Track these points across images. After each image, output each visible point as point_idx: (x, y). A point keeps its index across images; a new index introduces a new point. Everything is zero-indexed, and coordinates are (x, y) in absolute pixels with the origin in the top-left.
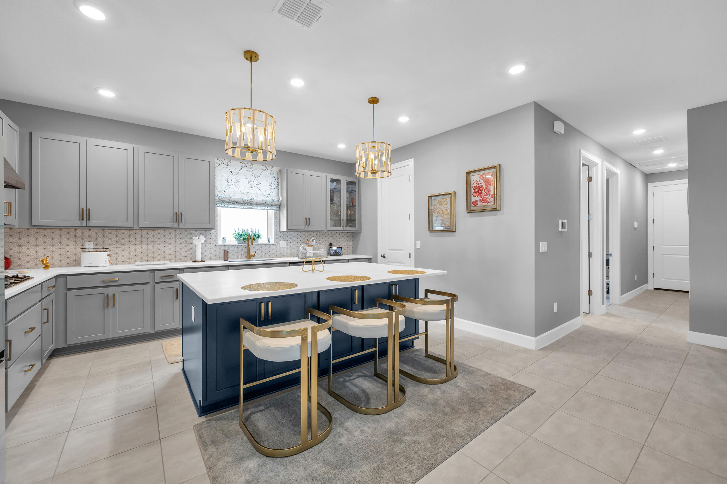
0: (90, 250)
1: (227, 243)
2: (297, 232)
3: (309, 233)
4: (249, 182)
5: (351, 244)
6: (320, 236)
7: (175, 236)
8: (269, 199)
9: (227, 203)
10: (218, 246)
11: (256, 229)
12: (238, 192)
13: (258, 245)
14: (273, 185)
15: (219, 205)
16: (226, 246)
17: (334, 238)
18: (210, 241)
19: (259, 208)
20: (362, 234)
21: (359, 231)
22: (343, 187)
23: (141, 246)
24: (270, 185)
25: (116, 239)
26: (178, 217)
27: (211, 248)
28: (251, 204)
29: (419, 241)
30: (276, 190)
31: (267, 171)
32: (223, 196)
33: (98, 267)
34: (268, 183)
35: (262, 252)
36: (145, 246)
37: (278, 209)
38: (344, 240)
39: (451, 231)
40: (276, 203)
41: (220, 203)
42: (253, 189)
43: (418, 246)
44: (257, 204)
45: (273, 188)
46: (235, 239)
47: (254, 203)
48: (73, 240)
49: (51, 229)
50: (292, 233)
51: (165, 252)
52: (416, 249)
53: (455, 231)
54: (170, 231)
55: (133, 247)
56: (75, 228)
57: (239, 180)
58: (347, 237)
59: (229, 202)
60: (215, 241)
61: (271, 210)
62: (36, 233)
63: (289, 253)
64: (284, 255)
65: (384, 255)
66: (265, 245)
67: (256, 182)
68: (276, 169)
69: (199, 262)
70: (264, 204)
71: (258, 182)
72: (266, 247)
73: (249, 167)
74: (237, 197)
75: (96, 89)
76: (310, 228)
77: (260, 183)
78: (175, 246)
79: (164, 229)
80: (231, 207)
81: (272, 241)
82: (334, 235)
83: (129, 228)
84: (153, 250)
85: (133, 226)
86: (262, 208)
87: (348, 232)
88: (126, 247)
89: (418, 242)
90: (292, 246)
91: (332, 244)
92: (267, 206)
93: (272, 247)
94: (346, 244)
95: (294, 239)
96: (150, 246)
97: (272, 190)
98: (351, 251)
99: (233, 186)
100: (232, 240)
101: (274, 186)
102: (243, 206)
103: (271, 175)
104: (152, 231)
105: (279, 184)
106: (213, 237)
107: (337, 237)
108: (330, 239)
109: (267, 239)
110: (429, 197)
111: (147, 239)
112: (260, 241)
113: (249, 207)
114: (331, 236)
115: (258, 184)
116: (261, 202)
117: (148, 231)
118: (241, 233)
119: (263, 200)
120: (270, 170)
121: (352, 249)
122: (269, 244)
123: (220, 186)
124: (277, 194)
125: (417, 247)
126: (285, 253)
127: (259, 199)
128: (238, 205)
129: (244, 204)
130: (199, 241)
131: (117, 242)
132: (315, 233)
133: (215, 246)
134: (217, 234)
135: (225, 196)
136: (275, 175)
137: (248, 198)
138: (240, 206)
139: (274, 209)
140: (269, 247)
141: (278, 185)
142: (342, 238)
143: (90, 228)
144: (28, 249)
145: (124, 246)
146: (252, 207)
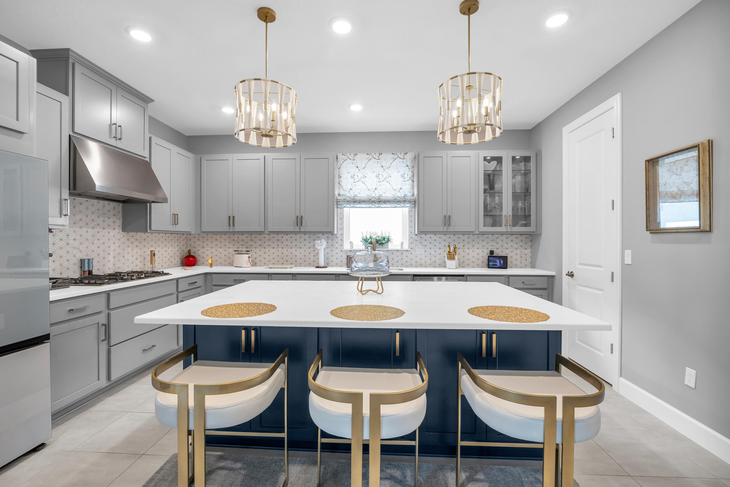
0: (243, 252)
1: (355, 248)
2: (439, 235)
3: (457, 236)
4: (377, 176)
5: (528, 251)
6: (473, 240)
7: (305, 240)
8: (400, 195)
9: (353, 203)
10: (345, 251)
11: (386, 232)
12: (365, 189)
13: (388, 251)
14: (406, 176)
15: (344, 205)
16: (353, 251)
17: (497, 243)
18: (337, 245)
19: (389, 205)
20: (543, 236)
21: (538, 233)
22: (507, 167)
23: (278, 249)
24: (403, 176)
25: (260, 243)
26: (299, 221)
27: (337, 253)
28: (379, 202)
29: (630, 251)
30: (410, 182)
31: (398, 160)
32: (348, 195)
33: (241, 267)
34: (400, 174)
35: (393, 259)
36: (280, 250)
37: (413, 205)
38: (515, 246)
39: (699, 230)
40: (409, 198)
41: (346, 203)
42: (382, 183)
43: (628, 260)
44: (386, 202)
45: (406, 180)
46: (362, 244)
47: (382, 200)
48: (232, 243)
49: (219, 234)
50: (433, 236)
51: (296, 256)
52: (624, 266)
53: (708, 229)
54: (300, 235)
55: (272, 251)
56: (225, 233)
57: (366, 175)
58: (521, 241)
59: (355, 201)
60: (341, 245)
61: (404, 207)
62: (212, 237)
63: (429, 262)
64: (421, 265)
65: (572, 272)
66: (397, 251)
67: (385, 175)
68: (410, 156)
69: (321, 267)
70: (394, 201)
71: (387, 175)
72: (398, 254)
73: (377, 158)
74: (363, 195)
75: (220, 108)
76: (451, 229)
77: (390, 175)
78: (305, 250)
79: (287, 233)
80: (357, 207)
81: (406, 247)
82: (497, 238)
83: (260, 233)
84: (287, 253)
85: (264, 231)
86: (393, 206)
87: (521, 235)
88: (267, 250)
89: (628, 253)
90: (433, 252)
91: (493, 251)
92: (398, 203)
93: (406, 254)
94: (518, 251)
95: (435, 243)
96: (284, 250)
97: (405, 183)
98: (528, 263)
99: (360, 183)
100: (359, 245)
101: (407, 178)
102: (371, 205)
103: (404, 163)
104: (286, 235)
105: (414, 174)
106: (339, 241)
107: (502, 241)
108: (490, 244)
109: (400, 243)
110: (648, 161)
111: (282, 243)
112: (391, 246)
113: (377, 205)
114: (493, 241)
115: (387, 177)
116: (390, 198)
117: (283, 235)
118: (368, 237)
119: (394, 195)
120: (402, 157)
121: (529, 260)
122: (402, 249)
123: (345, 184)
124: (411, 187)
125: (626, 263)
126: (423, 262)
127: (389, 195)
128: (365, 204)
129: (371, 203)
130: (322, 245)
131: (260, 245)
132: (466, 236)
133: (342, 251)
134: (343, 237)
135: (350, 195)
136: (409, 163)
137: (375, 195)
138: (367, 205)
139: (407, 207)
140: (402, 254)
141: (413, 176)
142: (512, 243)
143: (234, 233)
144: (208, 250)
145: (265, 249)
146: (380, 205)
